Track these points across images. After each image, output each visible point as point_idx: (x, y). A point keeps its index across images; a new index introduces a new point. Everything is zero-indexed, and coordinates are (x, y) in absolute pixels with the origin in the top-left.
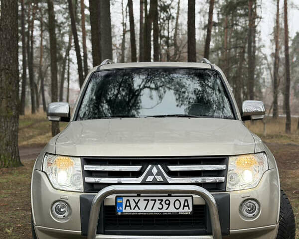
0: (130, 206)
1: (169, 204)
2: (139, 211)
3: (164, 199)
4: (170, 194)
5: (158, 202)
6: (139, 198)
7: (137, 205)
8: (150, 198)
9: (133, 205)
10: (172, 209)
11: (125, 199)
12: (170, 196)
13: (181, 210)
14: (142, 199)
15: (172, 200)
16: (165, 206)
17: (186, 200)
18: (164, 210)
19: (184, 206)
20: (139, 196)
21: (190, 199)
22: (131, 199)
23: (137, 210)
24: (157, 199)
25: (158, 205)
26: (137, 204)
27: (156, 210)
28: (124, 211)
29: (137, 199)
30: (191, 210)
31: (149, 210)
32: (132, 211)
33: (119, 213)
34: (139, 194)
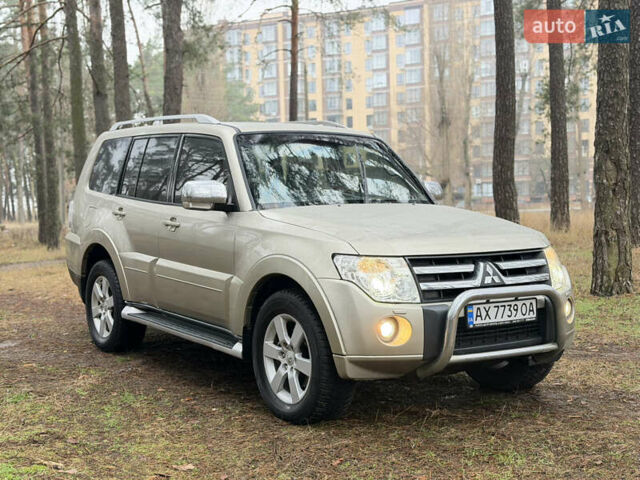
0: (480, 316)
1: (517, 310)
2: (490, 321)
3: (513, 304)
4: (516, 297)
5: (507, 308)
6: (489, 305)
7: (487, 314)
8: (499, 304)
9: (484, 314)
10: (520, 317)
11: (475, 307)
12: (516, 299)
13: (527, 316)
14: (492, 306)
15: (519, 303)
16: (514, 312)
17: (531, 304)
18: (513, 318)
19: (530, 311)
20: (488, 302)
21: (534, 302)
22: (481, 307)
23: (488, 320)
24: (506, 304)
25: (507, 312)
26: (487, 312)
27: (506, 319)
28: (475, 323)
29: (487, 306)
30: (535, 315)
31: (499, 319)
32: (483, 322)
33: (471, 326)
34: (488, 299)
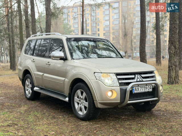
0: (136, 90)
1: (147, 88)
4: (146, 85)
10: (147, 90)
11: (135, 88)
13: (149, 90)
14: (139, 87)
18: (145, 91)
19: (150, 88)
23: (138, 91)
24: (143, 87)
25: (144, 89)
26: (138, 89)
27: (143, 91)
28: (135, 92)
30: (152, 90)
31: (141, 91)
32: (137, 92)
34: (138, 85)
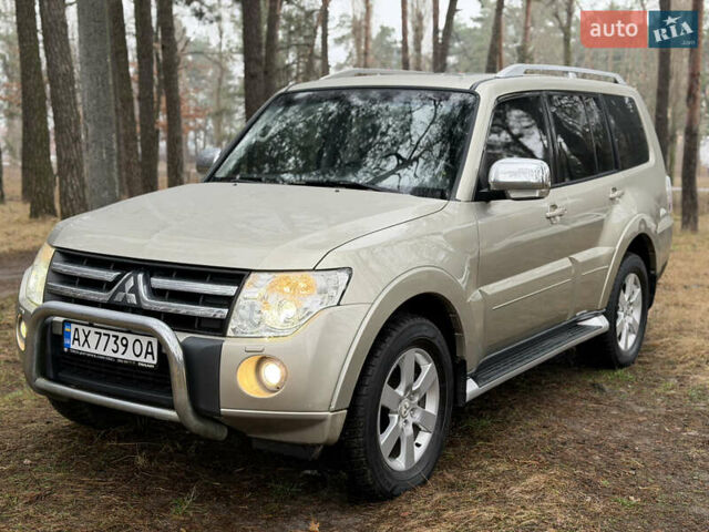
2: (88, 350)
3: (121, 335)
6: (90, 328)
7: (86, 340)
8: (102, 332)
9: (82, 339)
10: (130, 356)
11: (74, 326)
12: (129, 332)
13: (141, 359)
14: (93, 330)
15: (131, 338)
16: (122, 349)
17: (150, 343)
18: (118, 355)
19: (147, 353)
20: (91, 325)
21: (155, 342)
22: (80, 328)
23: (85, 349)
24: (111, 333)
25: (112, 346)
26: (86, 337)
28: (72, 347)
29: (87, 329)
30: (155, 362)
31: (100, 351)
33: (66, 350)
